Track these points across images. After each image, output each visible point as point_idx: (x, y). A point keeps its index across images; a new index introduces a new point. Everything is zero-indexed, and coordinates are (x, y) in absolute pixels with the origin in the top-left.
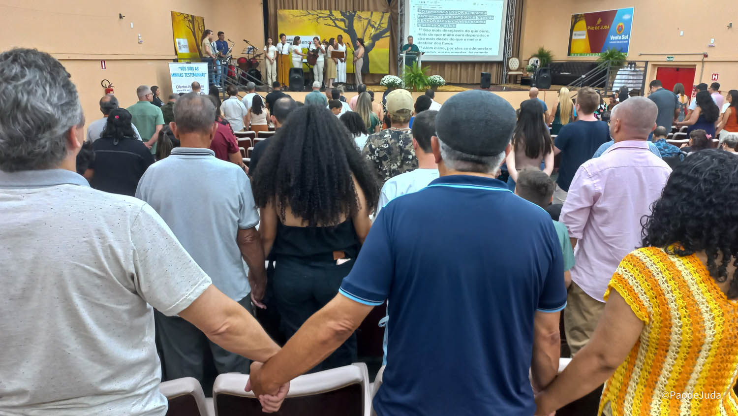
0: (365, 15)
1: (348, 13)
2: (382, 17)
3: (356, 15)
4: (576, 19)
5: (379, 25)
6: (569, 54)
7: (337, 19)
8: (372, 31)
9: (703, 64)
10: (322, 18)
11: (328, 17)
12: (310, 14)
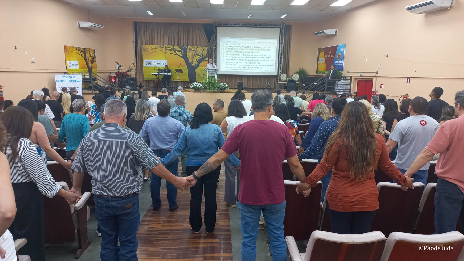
0: (193, 48)
1: (183, 48)
2: (203, 50)
3: (188, 48)
4: (320, 50)
5: (202, 54)
6: (317, 72)
7: (177, 51)
8: (198, 57)
9: (376, 78)
10: (168, 50)
11: (172, 49)
12: (161, 47)
